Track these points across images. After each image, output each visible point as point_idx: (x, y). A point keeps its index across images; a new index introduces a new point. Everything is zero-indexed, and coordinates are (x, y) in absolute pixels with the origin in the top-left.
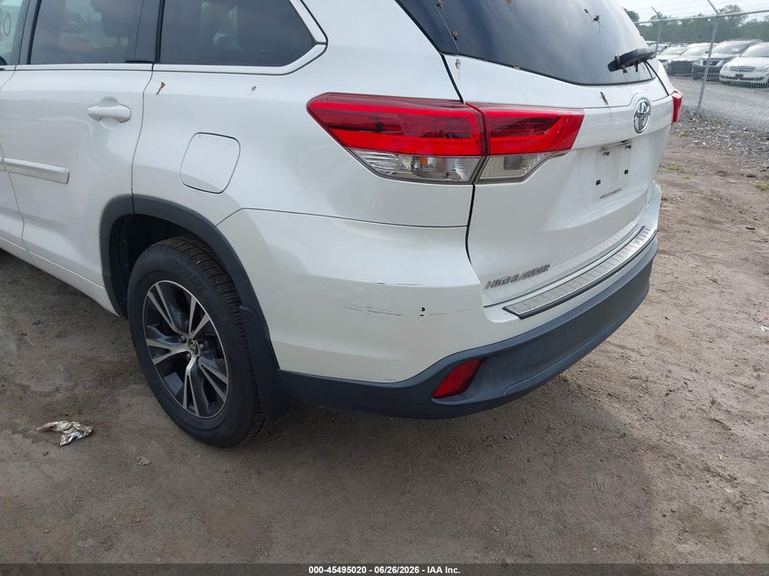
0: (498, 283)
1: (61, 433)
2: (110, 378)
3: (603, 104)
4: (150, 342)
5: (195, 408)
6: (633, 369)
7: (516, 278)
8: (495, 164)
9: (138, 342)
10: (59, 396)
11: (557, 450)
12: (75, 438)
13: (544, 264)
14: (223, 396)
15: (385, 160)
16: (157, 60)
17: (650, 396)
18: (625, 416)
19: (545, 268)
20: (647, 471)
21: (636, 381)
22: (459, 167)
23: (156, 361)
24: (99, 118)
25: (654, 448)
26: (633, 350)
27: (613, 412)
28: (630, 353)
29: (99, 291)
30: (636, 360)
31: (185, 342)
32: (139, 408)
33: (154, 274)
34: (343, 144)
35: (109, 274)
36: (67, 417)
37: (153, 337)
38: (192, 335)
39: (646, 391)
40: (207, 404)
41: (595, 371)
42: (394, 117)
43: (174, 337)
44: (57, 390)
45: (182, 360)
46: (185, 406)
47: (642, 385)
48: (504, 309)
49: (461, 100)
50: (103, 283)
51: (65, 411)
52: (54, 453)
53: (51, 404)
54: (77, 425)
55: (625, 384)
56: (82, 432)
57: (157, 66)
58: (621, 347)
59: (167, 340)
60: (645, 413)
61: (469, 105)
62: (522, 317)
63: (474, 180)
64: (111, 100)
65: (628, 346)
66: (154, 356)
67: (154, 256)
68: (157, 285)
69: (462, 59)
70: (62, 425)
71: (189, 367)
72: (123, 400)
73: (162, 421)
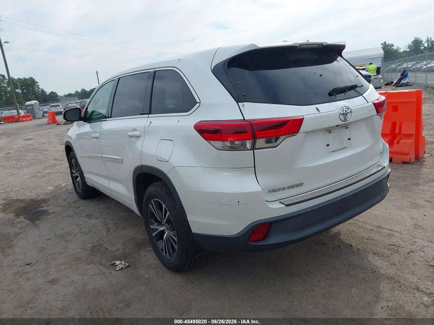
0: (274, 191)
1: (117, 265)
2: (139, 246)
3: (317, 112)
4: (152, 227)
5: (168, 255)
6: (393, 241)
7: (284, 189)
8: (260, 142)
9: (148, 227)
10: (118, 252)
11: (335, 277)
12: (122, 268)
13: (299, 182)
14: (176, 247)
15: (219, 144)
16: (150, 113)
17: (398, 254)
18: (379, 263)
19: (301, 184)
20: (382, 288)
21: (392, 247)
22: (248, 144)
23: (154, 234)
24: (131, 137)
25: (390, 278)
26: (397, 231)
27: (372, 261)
28: (394, 233)
29: (134, 206)
30: (397, 237)
31: (163, 225)
32: (149, 257)
33: (152, 196)
34: (206, 139)
35: (137, 199)
36: (120, 260)
37: (153, 224)
38: (165, 221)
39: (397, 252)
40: (172, 252)
41: (370, 242)
42: (219, 128)
43: (160, 224)
44: (118, 250)
45: (163, 232)
46: (164, 254)
47: (395, 248)
48: (280, 202)
49: (244, 119)
50: (135, 202)
51: (120, 258)
52: (114, 273)
53: (115, 255)
54: (123, 262)
55: (385, 248)
56: (124, 265)
57: (150, 116)
58: (390, 230)
59: (157, 225)
60: (392, 262)
61: (247, 121)
62: (287, 206)
63: (253, 148)
64: (135, 130)
65: (395, 230)
66: (153, 232)
67: (151, 189)
68: (152, 201)
69: (245, 103)
70: (118, 262)
71: (165, 236)
72: (143, 254)
73: (157, 262)
